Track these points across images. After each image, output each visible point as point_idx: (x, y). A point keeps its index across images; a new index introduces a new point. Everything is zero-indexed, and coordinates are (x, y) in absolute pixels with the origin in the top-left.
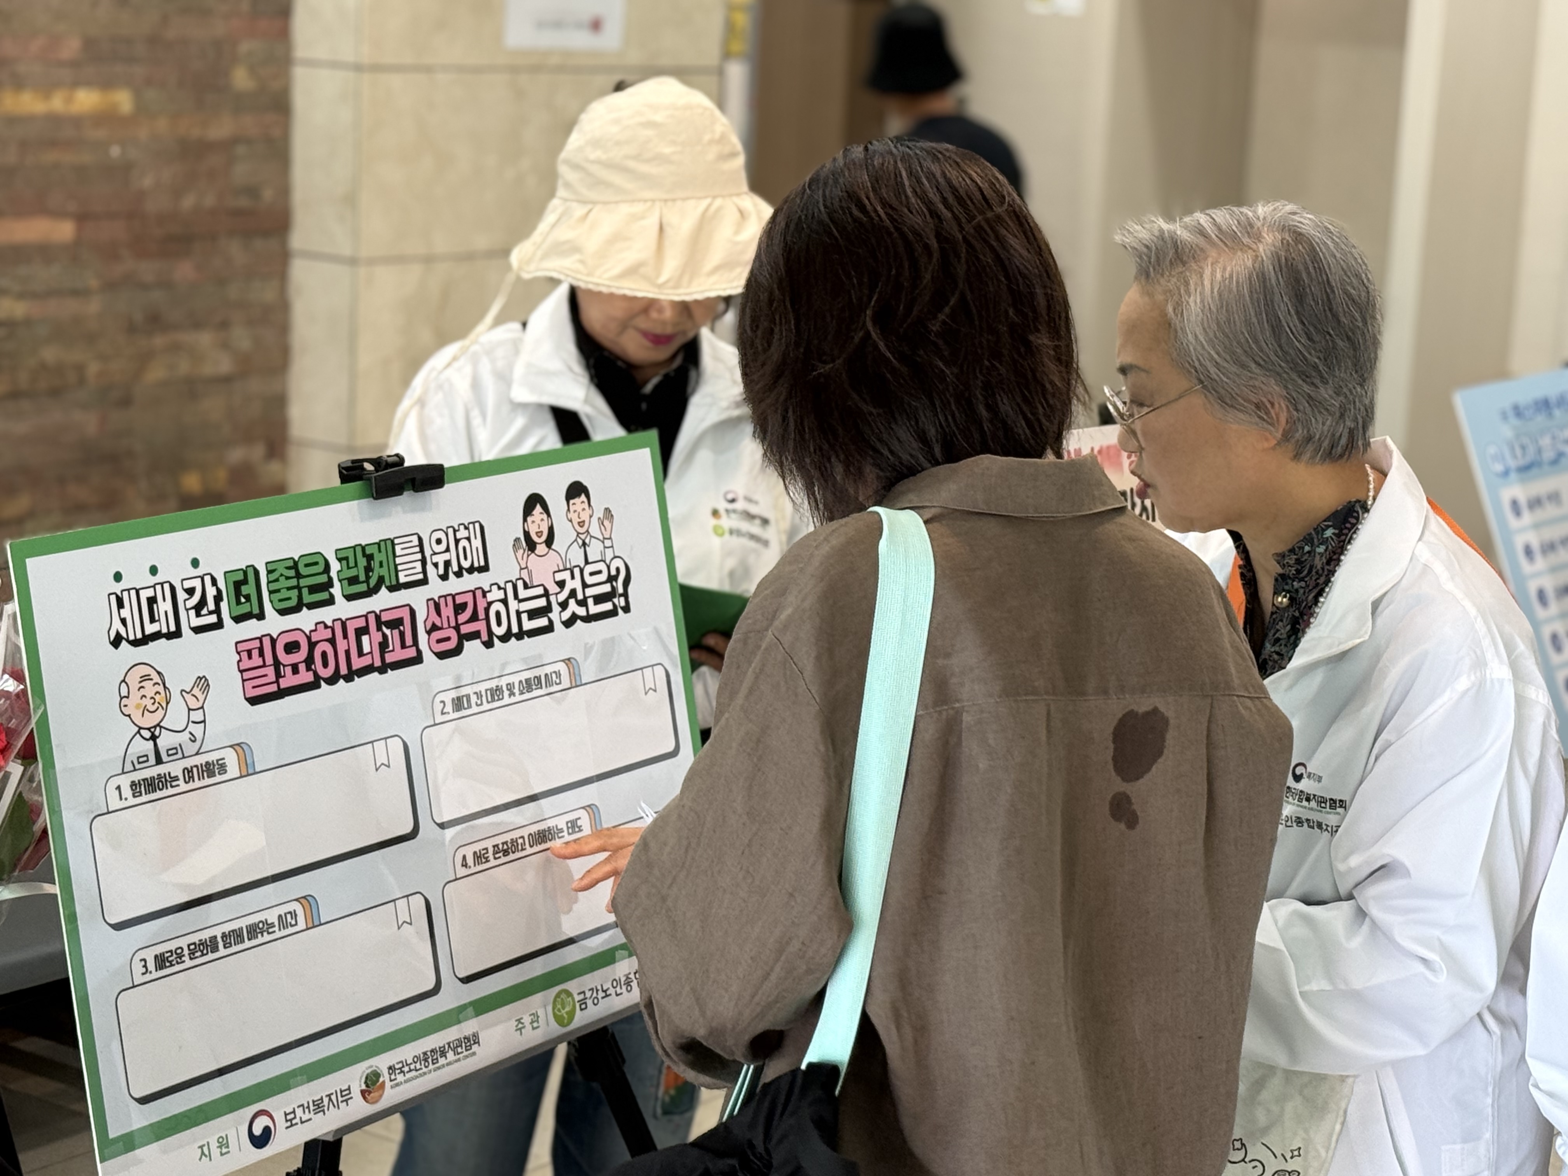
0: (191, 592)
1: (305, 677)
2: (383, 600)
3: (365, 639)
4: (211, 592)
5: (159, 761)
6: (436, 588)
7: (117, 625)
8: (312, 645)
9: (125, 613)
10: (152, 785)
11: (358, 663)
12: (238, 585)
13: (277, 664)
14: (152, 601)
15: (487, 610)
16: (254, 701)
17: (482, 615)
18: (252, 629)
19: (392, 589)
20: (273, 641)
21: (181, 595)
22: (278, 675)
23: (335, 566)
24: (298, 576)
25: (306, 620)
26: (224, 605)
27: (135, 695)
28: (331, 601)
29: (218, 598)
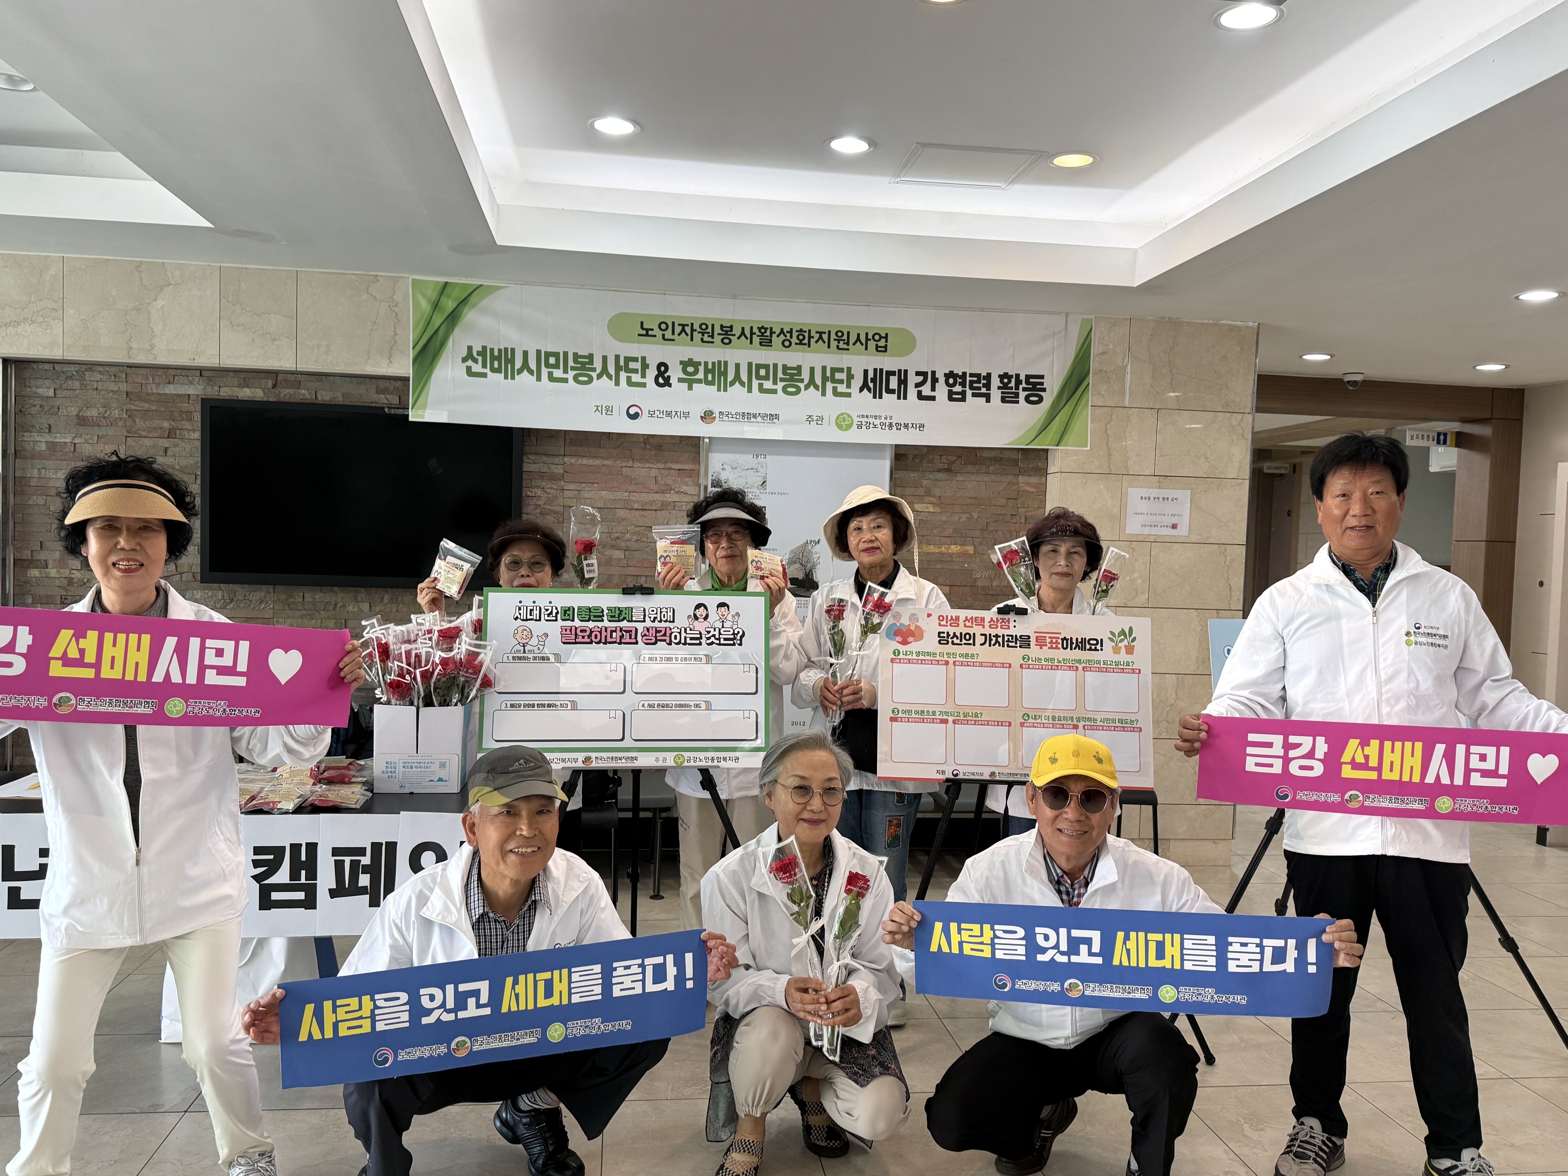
0: (547, 610)
1: (586, 640)
2: (624, 624)
3: (614, 634)
4: (555, 611)
5: (524, 652)
6: (648, 623)
7: (517, 614)
8: (591, 632)
9: (521, 612)
10: (520, 658)
11: (609, 640)
12: (565, 611)
13: (576, 634)
14: (531, 610)
15: (671, 634)
16: (564, 643)
17: (668, 634)
18: (569, 623)
19: (628, 621)
20: (576, 628)
21: (543, 610)
22: (576, 638)
23: (606, 611)
24: (590, 612)
25: (591, 624)
26: (559, 616)
27: (520, 634)
28: (602, 621)
29: (557, 613)
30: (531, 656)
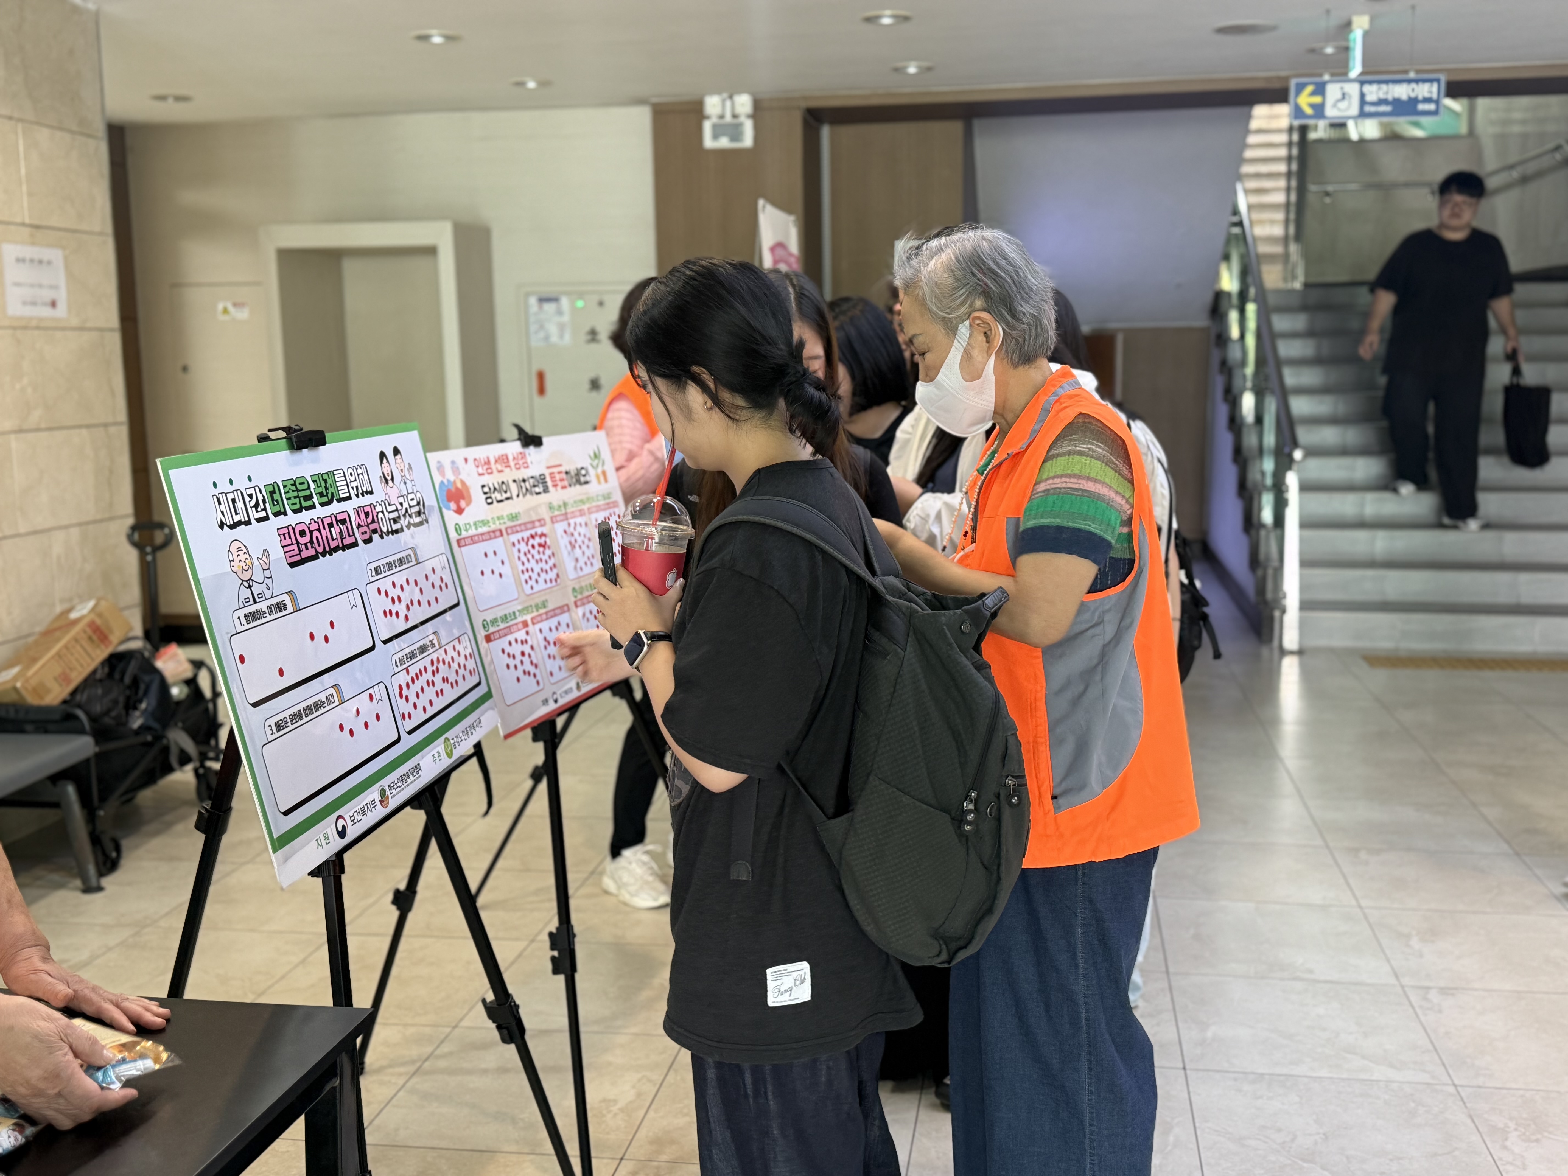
0: (250, 496)
1: (311, 552)
2: (335, 508)
3: (333, 529)
4: (260, 498)
5: (255, 602)
6: (356, 502)
7: (220, 515)
8: (311, 532)
9: (223, 508)
10: (254, 616)
11: (333, 544)
12: (272, 493)
13: (298, 543)
14: (234, 501)
15: (377, 516)
16: (293, 565)
17: (376, 520)
18: (282, 521)
19: (340, 500)
20: (294, 529)
21: (247, 499)
22: (300, 551)
23: (312, 486)
24: (297, 490)
25: (306, 516)
26: (267, 505)
27: (237, 559)
28: (313, 507)
29: (264, 501)
30: (263, 606)
